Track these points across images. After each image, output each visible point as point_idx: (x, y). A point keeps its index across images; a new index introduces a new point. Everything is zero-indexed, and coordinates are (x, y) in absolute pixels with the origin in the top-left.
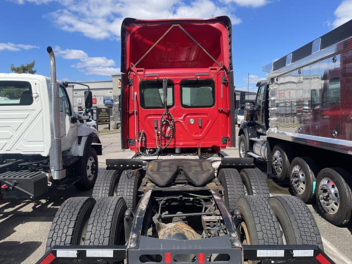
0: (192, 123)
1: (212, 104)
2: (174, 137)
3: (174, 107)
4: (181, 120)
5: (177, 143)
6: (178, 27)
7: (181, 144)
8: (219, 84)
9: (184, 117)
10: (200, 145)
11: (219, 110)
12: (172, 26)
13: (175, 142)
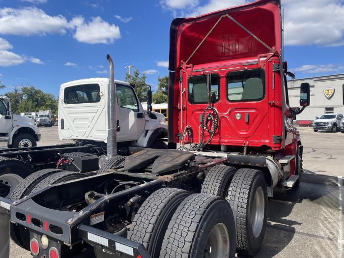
0: (238, 118)
1: (262, 96)
2: (219, 133)
3: (220, 101)
4: (227, 115)
5: (222, 140)
6: (227, 17)
7: (226, 141)
8: (270, 72)
9: (230, 112)
10: (246, 144)
11: (270, 104)
12: (221, 18)
13: (220, 138)
